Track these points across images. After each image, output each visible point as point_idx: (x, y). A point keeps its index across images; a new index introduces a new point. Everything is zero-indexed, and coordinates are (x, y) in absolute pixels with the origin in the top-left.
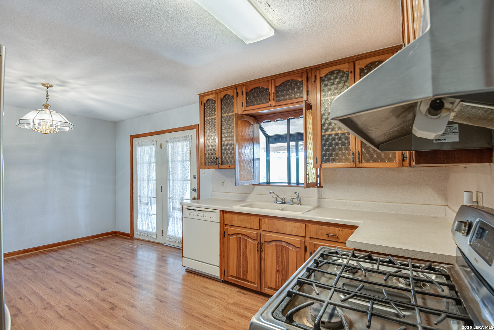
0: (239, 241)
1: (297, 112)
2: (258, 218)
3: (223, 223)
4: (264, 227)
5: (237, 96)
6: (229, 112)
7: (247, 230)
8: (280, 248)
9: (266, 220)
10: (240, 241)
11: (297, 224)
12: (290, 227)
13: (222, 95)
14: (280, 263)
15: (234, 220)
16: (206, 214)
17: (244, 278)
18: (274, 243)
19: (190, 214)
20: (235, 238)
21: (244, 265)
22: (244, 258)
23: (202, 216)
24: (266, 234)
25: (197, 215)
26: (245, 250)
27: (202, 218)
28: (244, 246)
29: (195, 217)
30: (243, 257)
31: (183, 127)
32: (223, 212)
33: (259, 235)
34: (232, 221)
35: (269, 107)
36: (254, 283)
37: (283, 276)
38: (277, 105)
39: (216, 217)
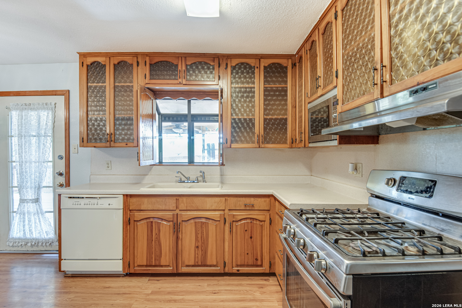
0: (149, 225)
1: (201, 94)
2: (175, 198)
3: (127, 209)
4: (182, 206)
5: (138, 66)
6: (125, 82)
7: (160, 213)
8: (200, 224)
9: (185, 199)
10: (152, 226)
11: (217, 199)
12: (210, 203)
13: (116, 60)
14: (200, 239)
15: (143, 204)
16: (101, 201)
17: (157, 264)
18: (192, 221)
19: (74, 204)
20: (145, 223)
21: (157, 250)
22: (157, 243)
23: (95, 204)
24: (183, 213)
25: (86, 203)
26: (158, 234)
27: (95, 206)
28: (157, 230)
29: (82, 206)
30: (155, 242)
31: (41, 91)
32: (127, 196)
33: (175, 216)
34: (140, 205)
35: (178, 84)
36: (168, 266)
37: (202, 251)
38: (187, 83)
39: (118, 203)
